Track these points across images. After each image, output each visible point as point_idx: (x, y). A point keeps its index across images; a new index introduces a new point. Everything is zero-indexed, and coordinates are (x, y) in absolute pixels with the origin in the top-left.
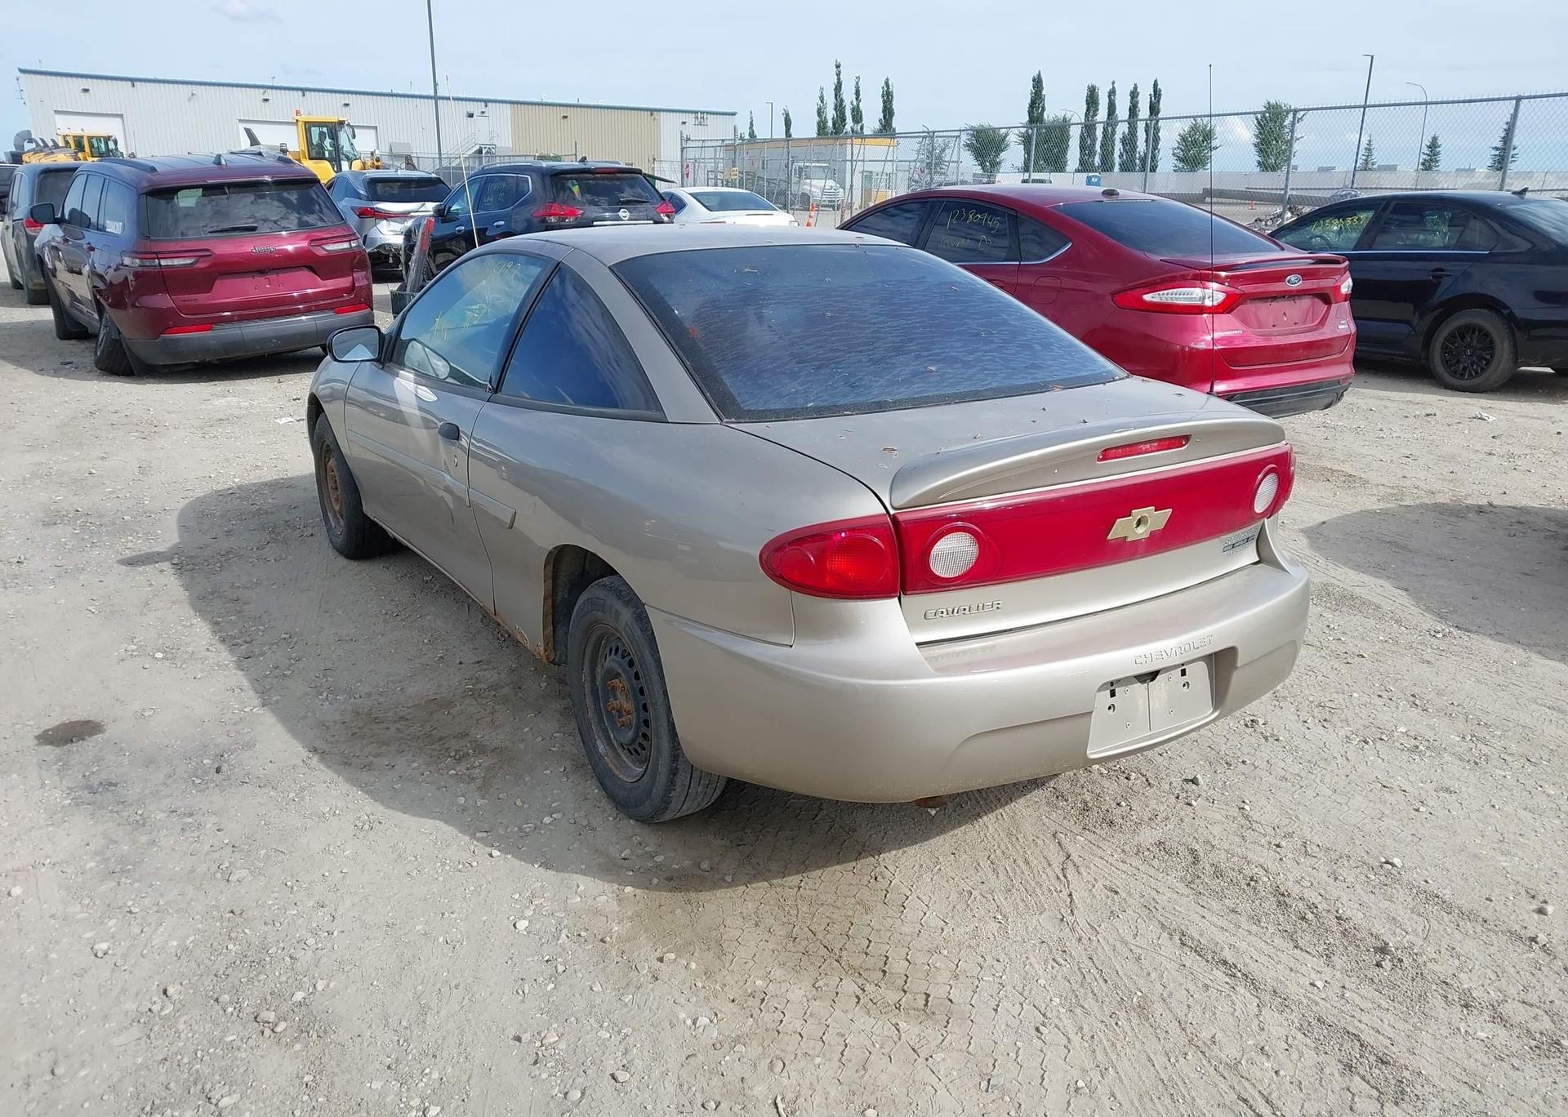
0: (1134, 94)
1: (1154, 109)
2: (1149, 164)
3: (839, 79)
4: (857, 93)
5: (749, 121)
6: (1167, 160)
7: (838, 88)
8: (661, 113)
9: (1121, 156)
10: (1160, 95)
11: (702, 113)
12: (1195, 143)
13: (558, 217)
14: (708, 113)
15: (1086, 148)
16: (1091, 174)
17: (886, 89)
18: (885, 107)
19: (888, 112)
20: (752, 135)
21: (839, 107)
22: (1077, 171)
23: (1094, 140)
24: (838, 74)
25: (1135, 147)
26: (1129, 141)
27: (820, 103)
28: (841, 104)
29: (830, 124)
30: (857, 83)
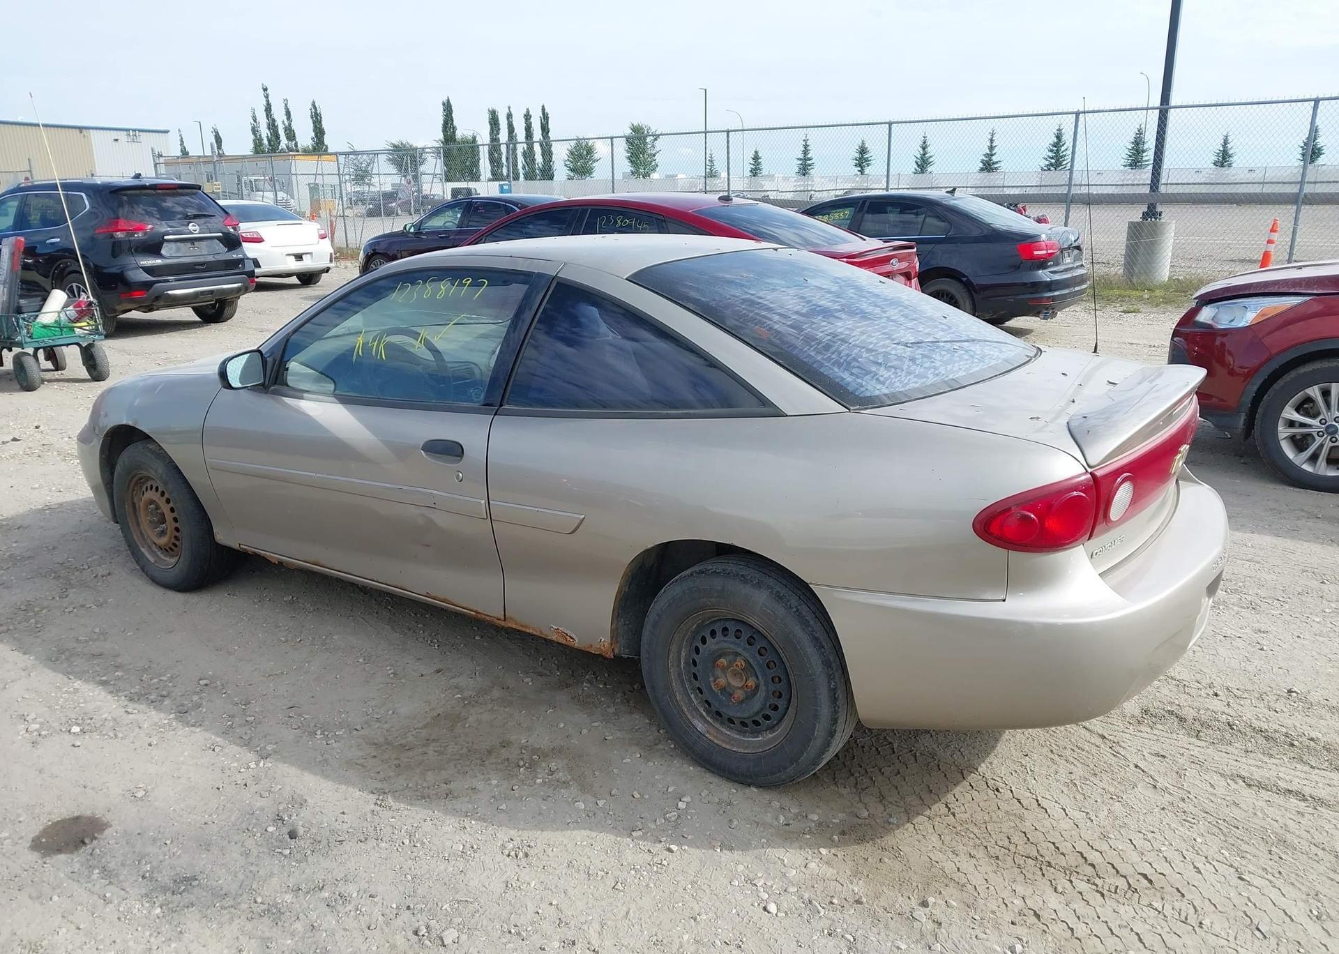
0: (527, 117)
1: (545, 129)
2: (547, 174)
3: (268, 101)
4: (288, 114)
5: (180, 138)
6: (561, 170)
7: (268, 109)
8: (91, 131)
9: (524, 168)
10: (548, 118)
11: (134, 130)
12: (581, 156)
13: (125, 233)
14: (140, 131)
15: (495, 161)
16: (502, 183)
17: (313, 110)
18: (315, 127)
19: (319, 132)
20: (185, 153)
21: (272, 126)
22: (490, 180)
23: (500, 154)
24: (267, 97)
25: (533, 160)
26: (529, 155)
27: (252, 122)
28: (273, 125)
29: (265, 141)
30: (286, 105)
